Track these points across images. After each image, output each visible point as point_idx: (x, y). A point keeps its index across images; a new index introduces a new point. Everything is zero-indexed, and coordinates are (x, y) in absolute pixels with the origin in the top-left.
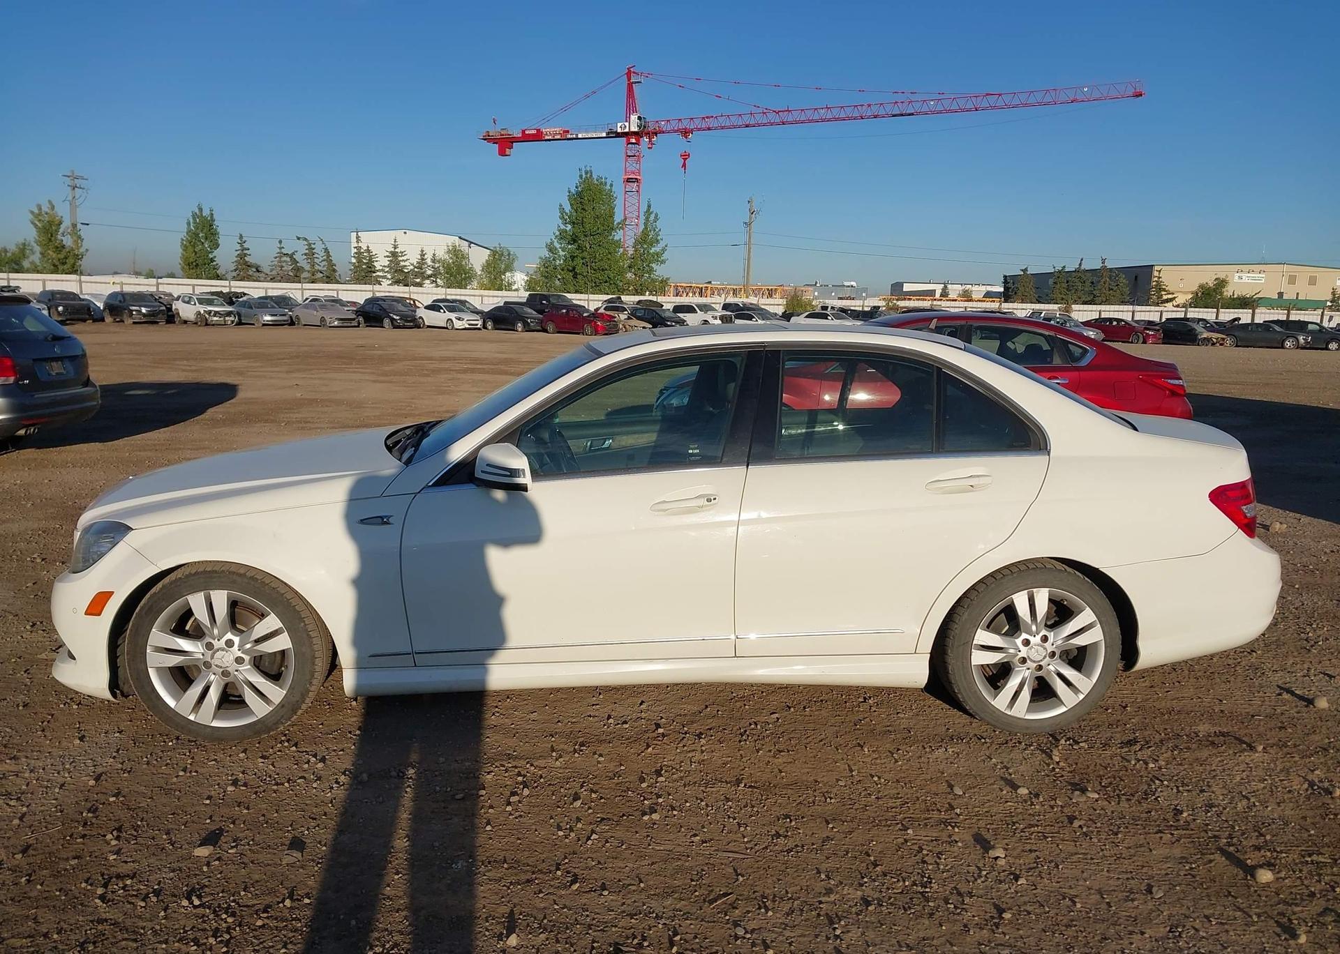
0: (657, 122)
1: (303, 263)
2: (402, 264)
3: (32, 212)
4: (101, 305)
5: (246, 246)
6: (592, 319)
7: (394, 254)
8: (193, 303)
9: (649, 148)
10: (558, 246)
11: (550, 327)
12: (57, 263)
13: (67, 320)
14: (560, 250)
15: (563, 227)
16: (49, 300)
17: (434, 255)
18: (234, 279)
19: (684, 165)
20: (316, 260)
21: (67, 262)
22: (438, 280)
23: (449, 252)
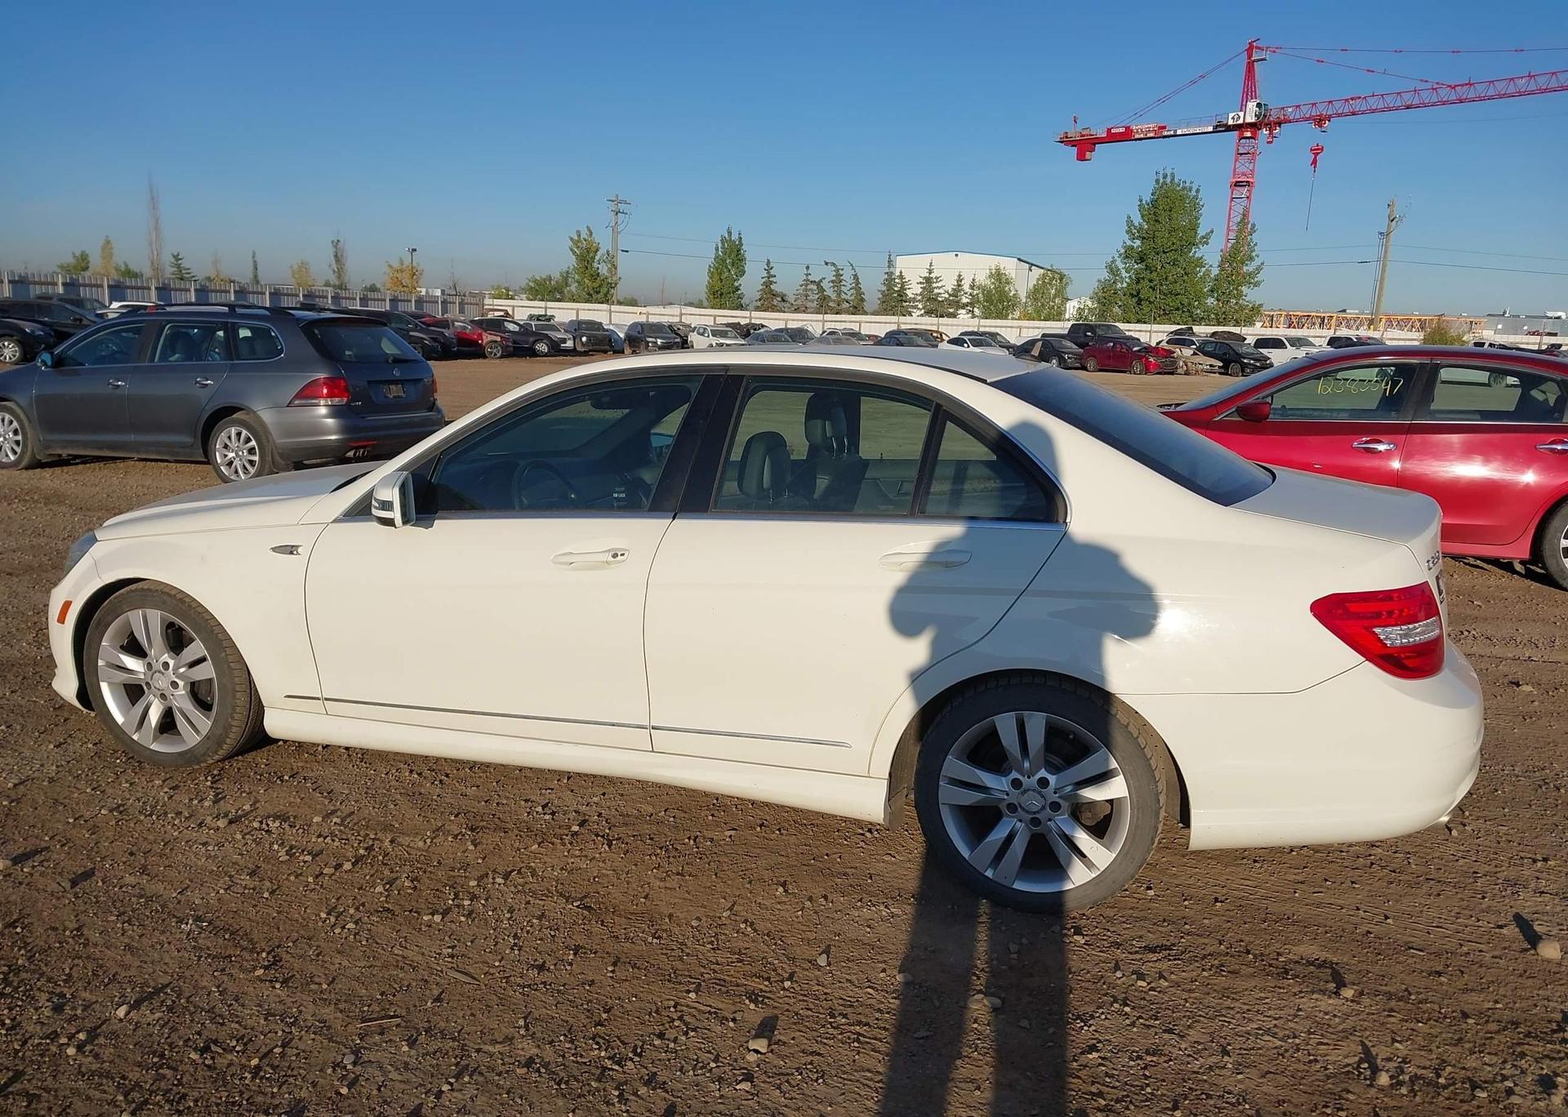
0: (1283, 108)
1: (830, 292)
2: (936, 291)
3: (571, 239)
4: (622, 335)
5: (772, 272)
6: (1143, 354)
7: (928, 280)
8: (706, 335)
9: (1268, 142)
10: (1121, 266)
11: (1091, 364)
12: (592, 292)
13: (590, 351)
14: (1123, 271)
15: (1129, 243)
16: (575, 330)
17: (974, 280)
18: (757, 309)
19: (1314, 162)
20: (843, 288)
21: (600, 290)
22: (976, 309)
23: (991, 276)
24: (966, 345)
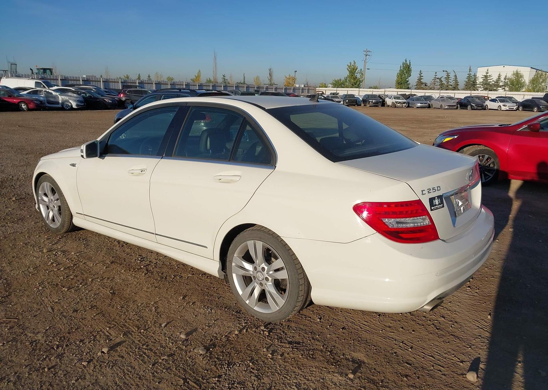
1: (444, 82)
2: (489, 81)
3: (348, 65)
4: (361, 99)
5: (422, 75)
7: (486, 77)
8: (392, 98)
12: (353, 84)
13: (349, 105)
16: (344, 98)
17: (506, 76)
18: (416, 89)
20: (449, 80)
21: (357, 84)
22: (506, 88)
23: (514, 74)
24: (497, 102)
